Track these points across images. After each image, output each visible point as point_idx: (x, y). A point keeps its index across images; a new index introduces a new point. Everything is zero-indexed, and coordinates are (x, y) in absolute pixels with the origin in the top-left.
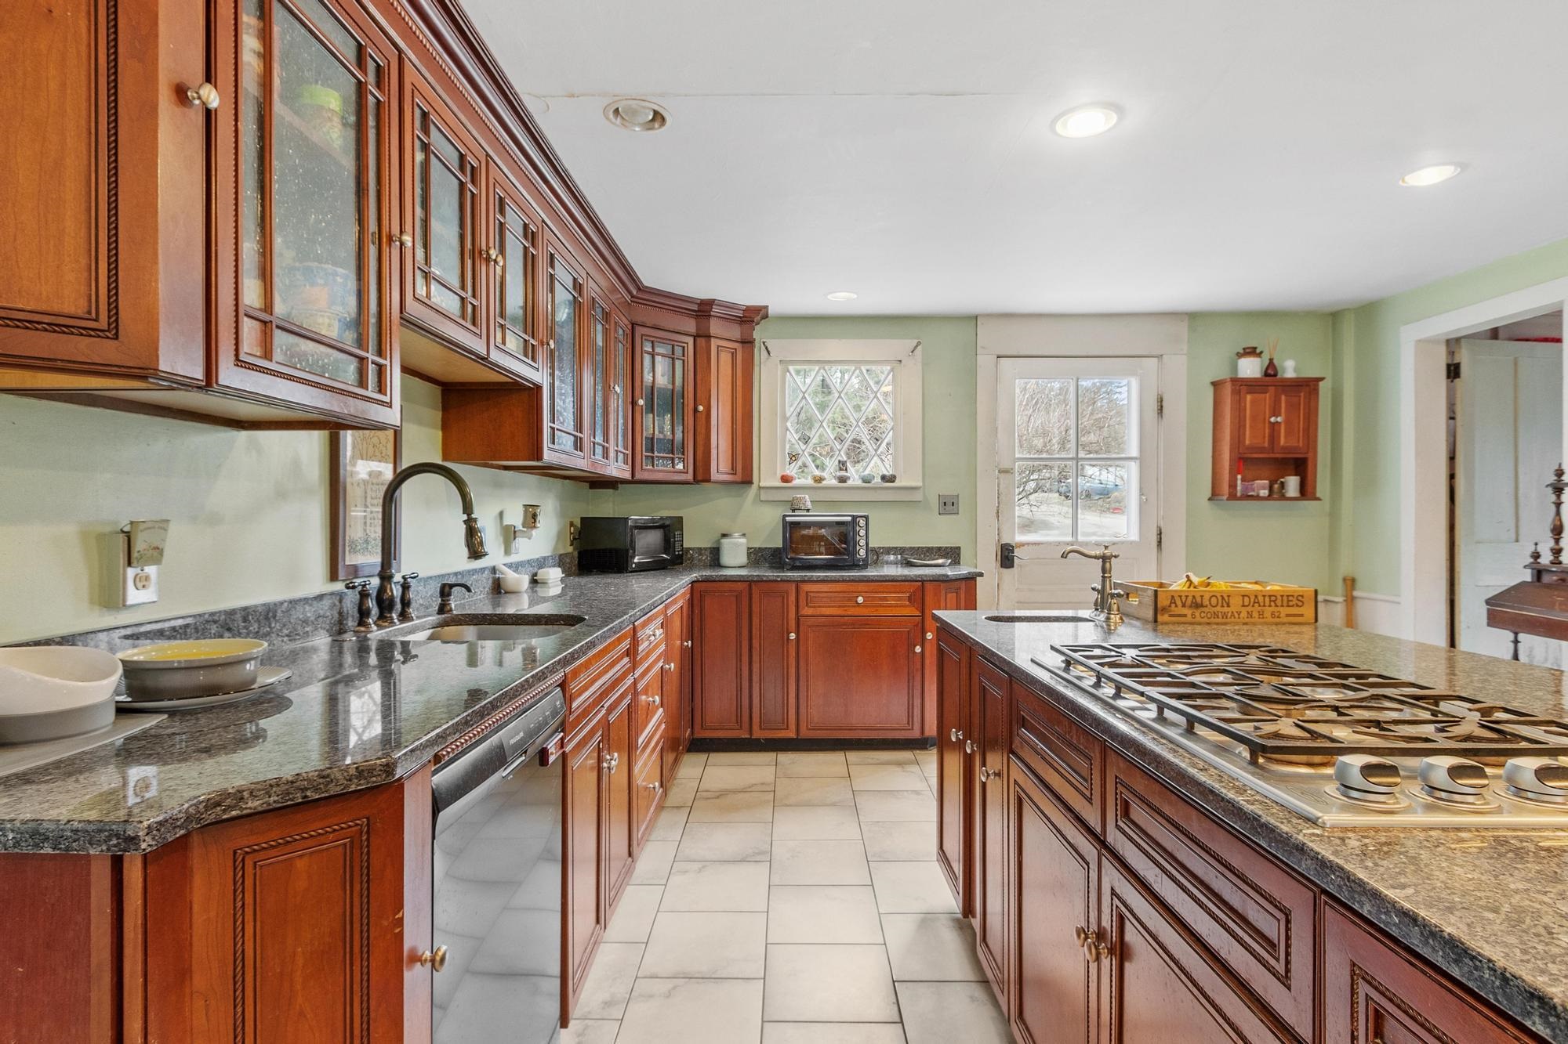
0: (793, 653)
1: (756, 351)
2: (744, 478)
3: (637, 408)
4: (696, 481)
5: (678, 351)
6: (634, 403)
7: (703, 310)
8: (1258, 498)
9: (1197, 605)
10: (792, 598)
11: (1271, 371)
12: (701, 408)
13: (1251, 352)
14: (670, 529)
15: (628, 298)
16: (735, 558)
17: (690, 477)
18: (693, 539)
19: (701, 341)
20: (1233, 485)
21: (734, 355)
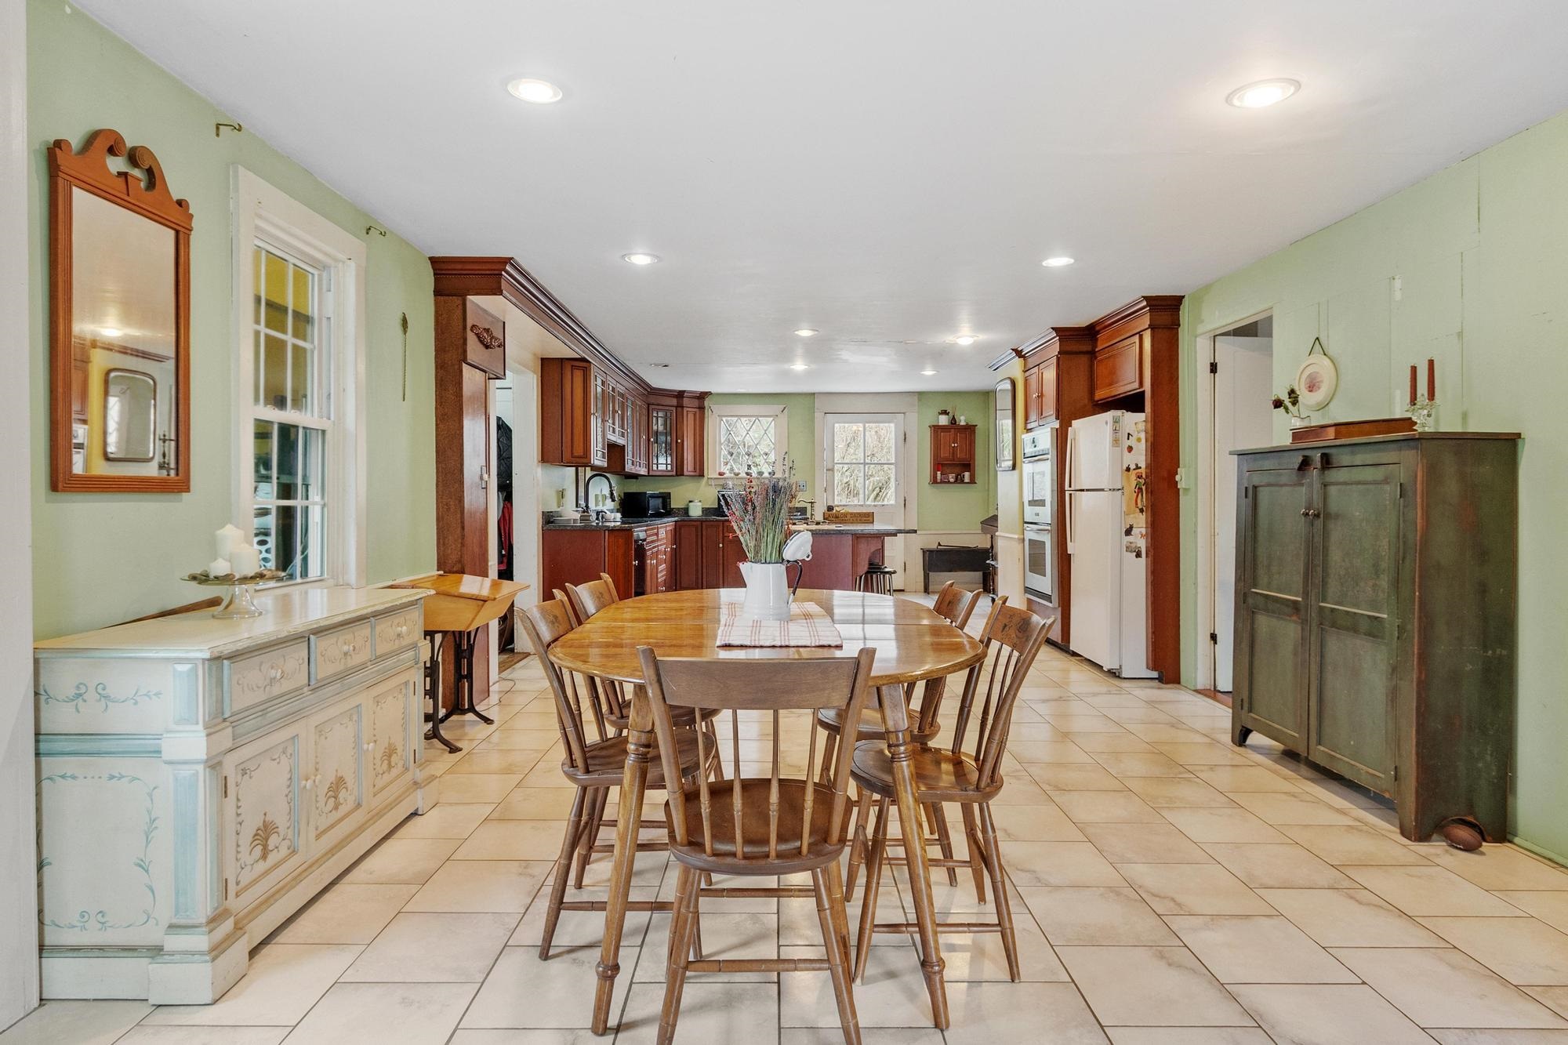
0: (721, 554)
1: (706, 411)
2: (700, 473)
3: (651, 443)
4: (677, 475)
5: (669, 414)
6: (649, 440)
7: (680, 395)
8: (949, 482)
9: (837, 517)
10: (721, 528)
11: (953, 421)
12: (679, 441)
13: (945, 412)
14: (665, 498)
15: (646, 393)
16: (696, 511)
17: (674, 473)
18: (675, 504)
19: (679, 409)
20: (935, 477)
21: (695, 415)
